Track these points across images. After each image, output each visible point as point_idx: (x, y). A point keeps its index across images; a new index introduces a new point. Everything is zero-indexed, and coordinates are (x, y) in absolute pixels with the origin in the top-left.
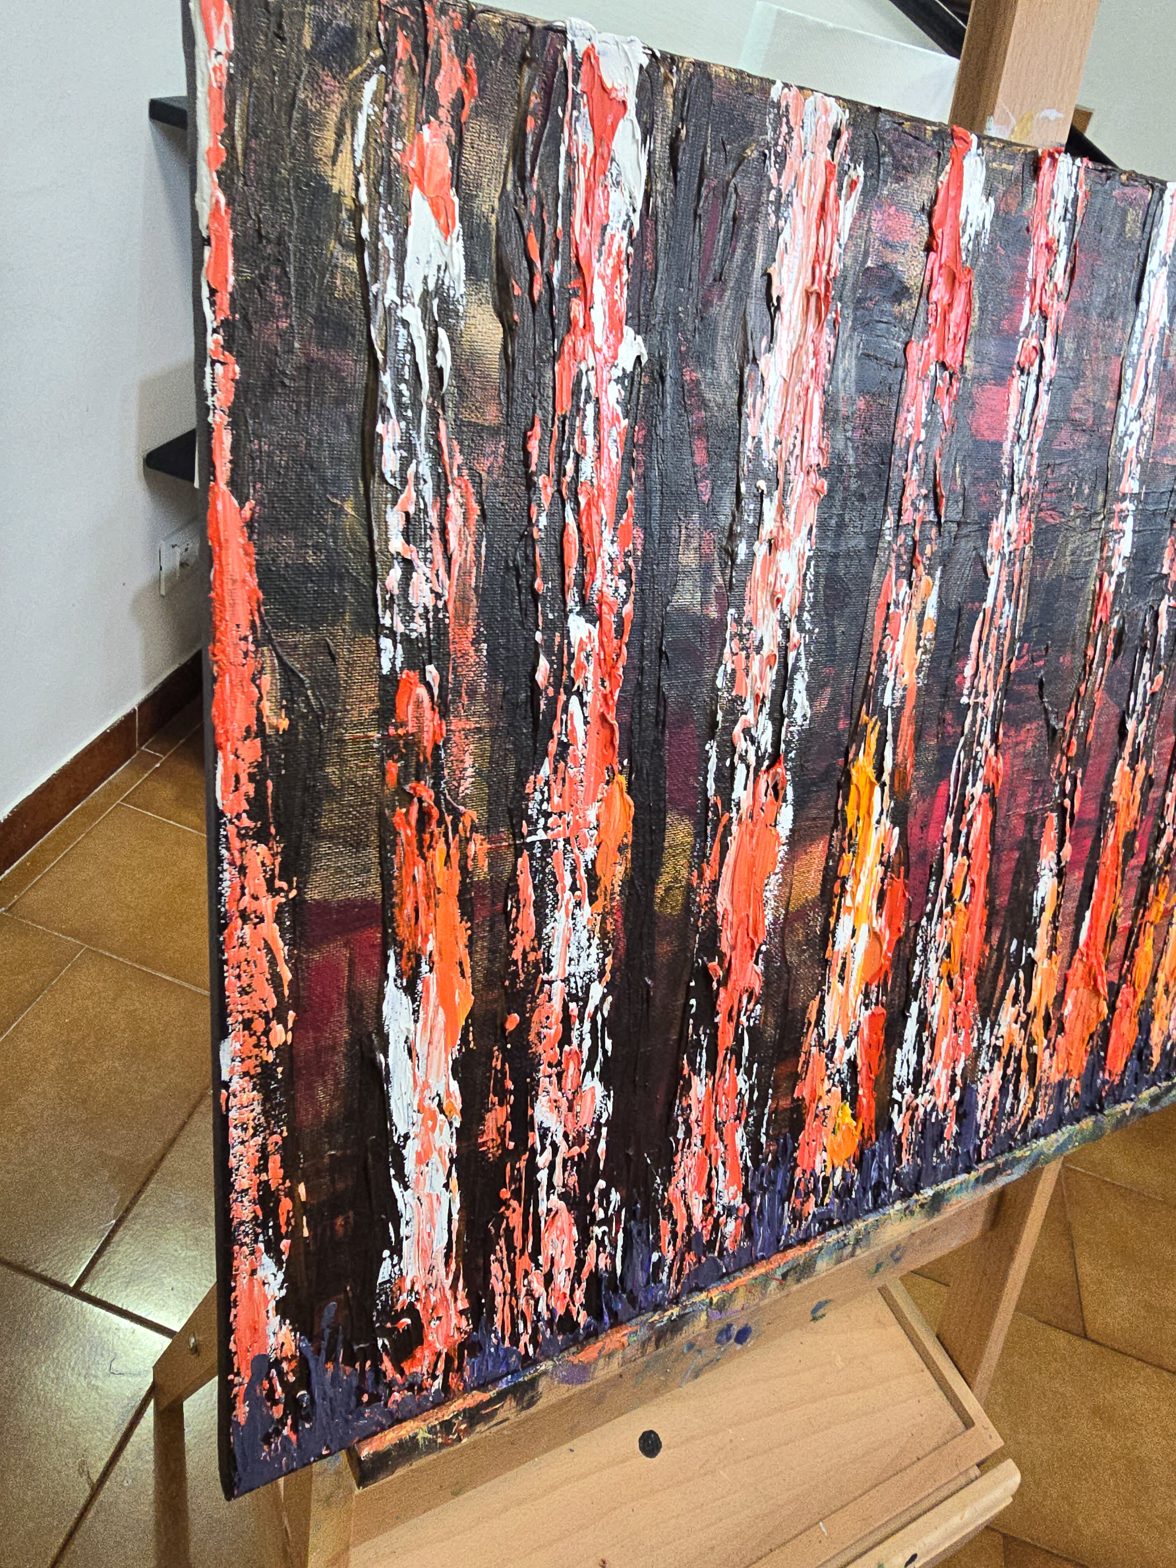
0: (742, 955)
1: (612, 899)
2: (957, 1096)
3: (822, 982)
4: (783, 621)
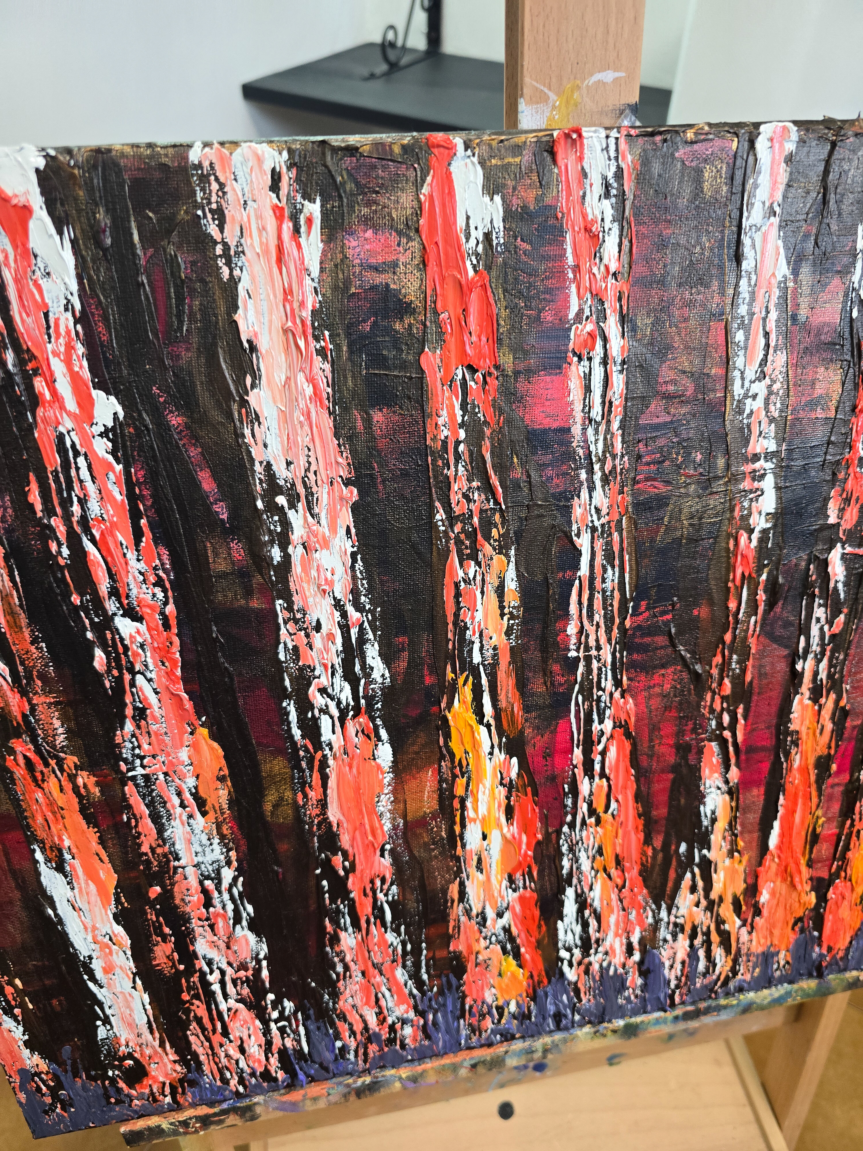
0: (365, 852)
1: (223, 813)
2: (637, 956)
3: (459, 871)
4: (338, 605)
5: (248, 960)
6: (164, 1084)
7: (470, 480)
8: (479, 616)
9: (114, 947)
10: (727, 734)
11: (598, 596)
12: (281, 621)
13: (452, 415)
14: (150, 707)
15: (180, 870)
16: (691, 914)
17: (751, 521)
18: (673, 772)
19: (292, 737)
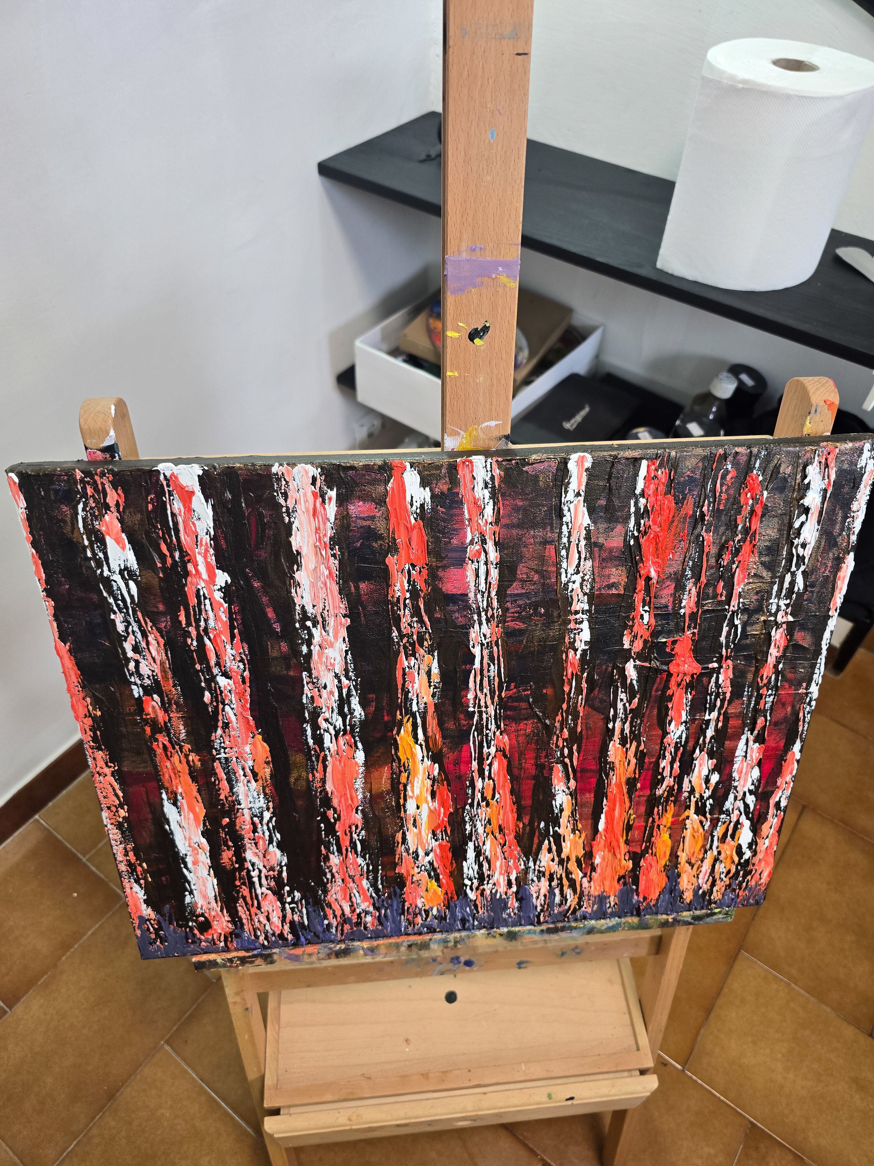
0: (347, 810)
1: (267, 781)
2: (514, 889)
3: (402, 826)
4: (337, 676)
5: (276, 865)
6: (221, 934)
7: (412, 617)
8: (416, 686)
9: (200, 850)
10: (567, 760)
11: (486, 680)
12: (305, 682)
13: (402, 586)
14: (231, 722)
15: (240, 810)
16: (549, 865)
17: (576, 645)
18: (534, 779)
19: (308, 743)
